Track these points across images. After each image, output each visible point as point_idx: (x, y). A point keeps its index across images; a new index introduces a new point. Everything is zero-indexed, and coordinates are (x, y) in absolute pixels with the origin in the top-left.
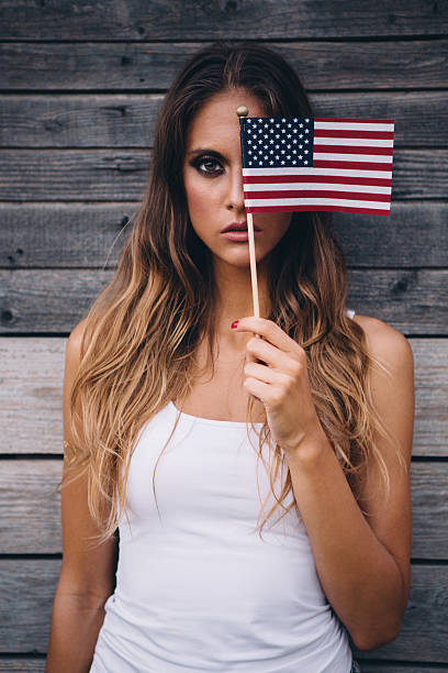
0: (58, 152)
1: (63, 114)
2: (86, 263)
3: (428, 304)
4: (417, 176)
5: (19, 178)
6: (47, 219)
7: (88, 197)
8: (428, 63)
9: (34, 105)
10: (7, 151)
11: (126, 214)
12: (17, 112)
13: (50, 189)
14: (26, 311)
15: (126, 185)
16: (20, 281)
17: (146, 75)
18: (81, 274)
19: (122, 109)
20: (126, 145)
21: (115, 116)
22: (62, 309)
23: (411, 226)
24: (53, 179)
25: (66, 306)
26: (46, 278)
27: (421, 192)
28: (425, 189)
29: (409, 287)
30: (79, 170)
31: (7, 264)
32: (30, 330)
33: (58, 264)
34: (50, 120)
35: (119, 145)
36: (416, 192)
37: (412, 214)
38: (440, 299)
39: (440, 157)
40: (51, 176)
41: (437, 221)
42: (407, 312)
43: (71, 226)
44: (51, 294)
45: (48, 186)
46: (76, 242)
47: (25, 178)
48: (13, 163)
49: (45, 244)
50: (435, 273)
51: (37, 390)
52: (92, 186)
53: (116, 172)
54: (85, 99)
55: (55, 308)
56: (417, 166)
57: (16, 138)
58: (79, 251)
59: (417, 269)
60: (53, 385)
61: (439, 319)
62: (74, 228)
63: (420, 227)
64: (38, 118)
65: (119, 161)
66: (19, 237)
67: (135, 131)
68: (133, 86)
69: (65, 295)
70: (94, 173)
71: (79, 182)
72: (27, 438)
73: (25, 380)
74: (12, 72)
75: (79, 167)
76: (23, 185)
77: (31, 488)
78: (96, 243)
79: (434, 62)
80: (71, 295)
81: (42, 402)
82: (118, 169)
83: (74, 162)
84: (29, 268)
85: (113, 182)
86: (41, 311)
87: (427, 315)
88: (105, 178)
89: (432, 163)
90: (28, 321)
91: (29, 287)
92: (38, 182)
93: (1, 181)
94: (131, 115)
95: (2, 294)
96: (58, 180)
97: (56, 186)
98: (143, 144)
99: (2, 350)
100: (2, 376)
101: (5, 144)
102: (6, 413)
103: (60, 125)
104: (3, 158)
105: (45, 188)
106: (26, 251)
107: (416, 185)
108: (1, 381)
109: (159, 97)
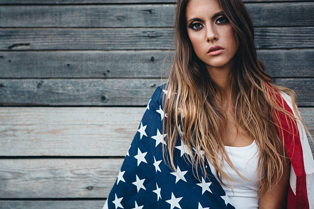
0: (123, 29)
1: (125, 13)
2: (135, 76)
4: (274, 39)
5: (107, 40)
6: (119, 57)
7: (136, 48)
9: (113, 9)
10: (102, 29)
11: (152, 55)
12: (106, 12)
13: (120, 45)
14: (112, 96)
15: (152, 43)
16: (108, 83)
18: (134, 80)
19: (150, 11)
20: (151, 26)
21: (147, 14)
22: (127, 95)
23: (273, 60)
24: (121, 41)
25: (128, 94)
26: (119, 82)
27: (276, 45)
28: (278, 44)
30: (132, 37)
31: (103, 76)
32: (113, 104)
33: (124, 76)
34: (120, 16)
35: (149, 26)
36: (274, 45)
37: (273, 55)
39: (285, 31)
40: (120, 39)
41: (283, 57)
43: (129, 60)
44: (122, 89)
46: (131, 67)
47: (110, 40)
48: (104, 34)
49: (119, 68)
50: (283, 80)
51: (117, 130)
52: (138, 43)
53: (147, 38)
54: (134, 6)
55: (124, 95)
56: (274, 34)
57: (105, 23)
58: (133, 71)
60: (123, 127)
62: (131, 61)
63: (276, 60)
64: (115, 15)
65: (149, 33)
66: (108, 65)
67: (156, 20)
68: (155, 1)
69: (127, 89)
70: (138, 38)
71: (132, 42)
72: (113, 150)
73: (112, 125)
75: (132, 35)
76: (109, 43)
77: (115, 170)
78: (140, 67)
80: (130, 89)
81: (119, 134)
82: (148, 36)
83: (130, 33)
84: (112, 78)
85: (146, 41)
86: (118, 96)
88: (143, 40)
89: (281, 33)
90: (112, 100)
91: (112, 86)
92: (115, 42)
93: (100, 42)
94: (155, 13)
95: (101, 89)
96: (123, 41)
97: (123, 43)
98: (160, 26)
99: (101, 113)
100: (102, 123)
101: (101, 26)
102: (104, 139)
103: (124, 18)
104: (101, 32)
105: (118, 44)
106: (111, 71)
107: (274, 42)
108: (101, 126)
109: (168, 6)
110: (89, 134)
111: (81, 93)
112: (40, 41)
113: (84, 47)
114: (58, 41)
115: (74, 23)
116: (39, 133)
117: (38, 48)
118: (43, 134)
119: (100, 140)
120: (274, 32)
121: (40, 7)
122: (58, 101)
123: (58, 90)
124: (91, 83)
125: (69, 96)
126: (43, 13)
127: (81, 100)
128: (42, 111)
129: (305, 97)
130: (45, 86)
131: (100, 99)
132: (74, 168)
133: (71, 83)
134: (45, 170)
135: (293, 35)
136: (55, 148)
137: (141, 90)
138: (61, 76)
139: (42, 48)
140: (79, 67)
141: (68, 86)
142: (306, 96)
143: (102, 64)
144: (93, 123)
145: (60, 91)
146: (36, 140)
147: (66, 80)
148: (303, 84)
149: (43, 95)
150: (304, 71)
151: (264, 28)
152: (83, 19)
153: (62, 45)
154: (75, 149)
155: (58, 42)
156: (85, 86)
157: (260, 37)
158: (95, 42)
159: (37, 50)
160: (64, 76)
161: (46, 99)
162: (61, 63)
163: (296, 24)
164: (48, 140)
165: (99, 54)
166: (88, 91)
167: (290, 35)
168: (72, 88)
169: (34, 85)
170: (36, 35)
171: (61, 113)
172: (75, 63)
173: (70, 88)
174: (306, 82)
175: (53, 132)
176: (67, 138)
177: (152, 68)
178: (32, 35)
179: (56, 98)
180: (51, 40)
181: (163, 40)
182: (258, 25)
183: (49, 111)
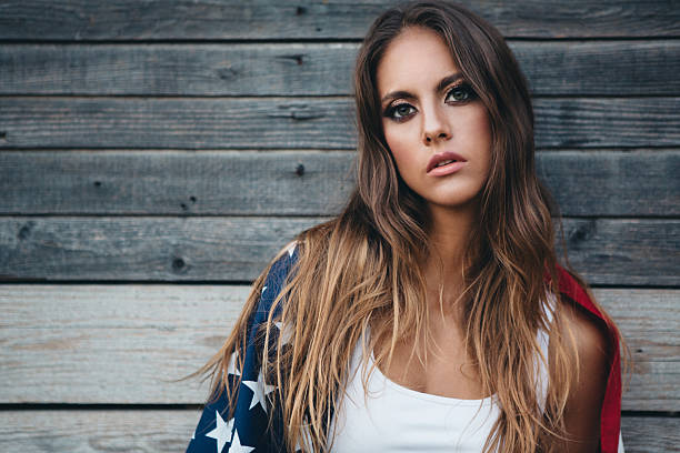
0: (232, 100)
1: (239, 63)
2: (259, 210)
3: (607, 253)
4: (594, 124)
5: (193, 126)
6: (221, 166)
7: (262, 144)
8: (604, 13)
9: (210, 54)
10: (181, 100)
11: (301, 162)
12: (192, 61)
13: (224, 137)
14: (199, 259)
15: (300, 132)
16: (193, 228)
17: (323, 24)
18: (254, 221)
19: (298, 58)
20: (301, 93)
21: (290, 64)
22: (235, 257)
23: (588, 175)
24: (227, 127)
25: (236, 253)
26: (219, 225)
27: (598, 141)
28: (603, 138)
29: (587, 236)
30: (253, 118)
31: (180, 210)
32: (201, 278)
33: (230, 211)
34: (226, 70)
35: (294, 93)
36: (593, 141)
37: (590, 162)
38: (619, 249)
39: (619, 107)
40: (226, 124)
41: (615, 169)
42: (585, 261)
43: (245, 173)
44: (224, 242)
45: (222, 133)
46: (250, 189)
47: (199, 127)
48: (188, 111)
49: (219, 191)
50: (613, 222)
51: (208, 339)
52: (266, 133)
53: (290, 120)
54: (259, 48)
55: (227, 255)
56: (595, 114)
57: (191, 86)
58: (252, 200)
59: (595, 217)
61: (618, 269)
62: (248, 175)
63: (597, 176)
64: (214, 67)
65: (293, 109)
66: (192, 185)
67: (312, 79)
68: (310, 35)
69: (237, 242)
70: (268, 120)
71: (253, 130)
73: (196, 329)
74: (188, 23)
75: (253, 115)
76: (198, 133)
78: (269, 190)
79: (610, 11)
80: (244, 243)
82: (293, 117)
83: (249, 109)
84: (202, 215)
85: (287, 129)
86: (214, 258)
87: (607, 265)
88: (280, 126)
89: (609, 111)
90: (201, 268)
91: (202, 235)
92: (212, 130)
93: (175, 129)
94: (309, 63)
95: (174, 242)
96: (232, 127)
97: (230, 133)
98: (318, 93)
99: (173, 298)
100: (172, 324)
101: (180, 93)
102: (176, 362)
103: (235, 73)
104: (179, 106)
105: (220, 136)
106: (199, 199)
107: (593, 134)
108: (171, 330)
109: (339, 46)
110: (141, 350)
111: (124, 250)
112: (32, 128)
113: (138, 142)
114: (78, 128)
115: (115, 85)
116: (16, 347)
117: (26, 143)
118: (27, 348)
119: (167, 365)
120: (592, 108)
121: (36, 47)
122: (69, 269)
123: (71, 243)
124: (149, 227)
125: (96, 257)
126: (42, 63)
127: (125, 267)
128: (26, 293)
129: (667, 265)
130: (38, 234)
131: (169, 265)
132: (99, 434)
133: (103, 226)
134: (26, 439)
135: (639, 116)
136: (53, 384)
137: (271, 243)
138: (78, 211)
139: (35, 143)
140: (123, 189)
141: (93, 235)
142: (669, 261)
143: (179, 182)
144: (152, 323)
145: (74, 247)
146: (8, 363)
147: (89, 220)
148: (663, 231)
149: (33, 255)
150: (666, 201)
151: (570, 100)
152: (137, 75)
153: (85, 136)
154: (103, 387)
155: (73, 130)
156: (136, 234)
157: (561, 121)
158: (163, 130)
159: (23, 149)
160: (86, 211)
161: (40, 265)
162: (79, 179)
163: (645, 90)
164: (39, 364)
165: (173, 158)
166: (141, 247)
167: (631, 115)
168: (103, 238)
169: (12, 233)
170: (23, 112)
171: (74, 298)
172: (113, 179)
173: (97, 238)
174: (669, 228)
175: (53, 345)
176: (85, 359)
177: (299, 192)
178: (12, 113)
179: (64, 262)
180: (59, 124)
181: (326, 125)
182: (555, 93)
183: (44, 293)
